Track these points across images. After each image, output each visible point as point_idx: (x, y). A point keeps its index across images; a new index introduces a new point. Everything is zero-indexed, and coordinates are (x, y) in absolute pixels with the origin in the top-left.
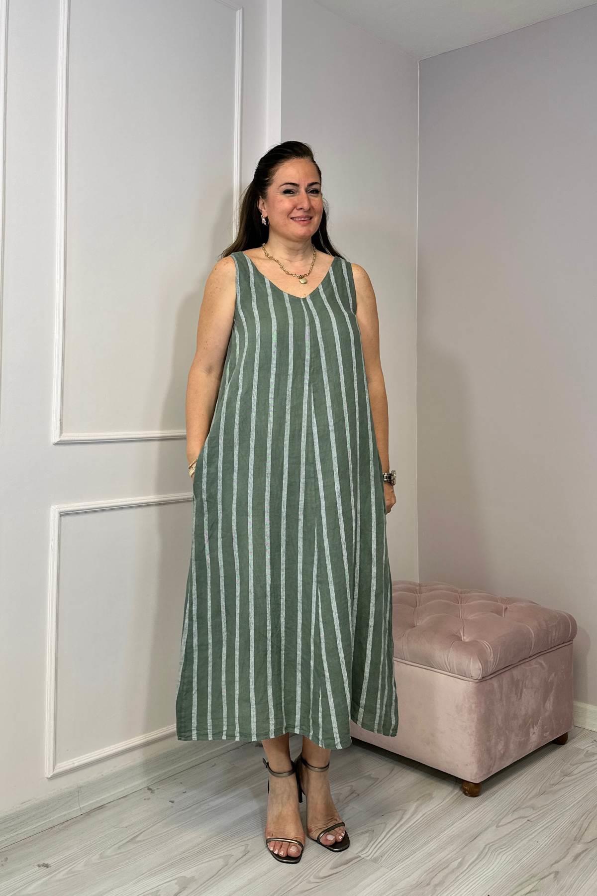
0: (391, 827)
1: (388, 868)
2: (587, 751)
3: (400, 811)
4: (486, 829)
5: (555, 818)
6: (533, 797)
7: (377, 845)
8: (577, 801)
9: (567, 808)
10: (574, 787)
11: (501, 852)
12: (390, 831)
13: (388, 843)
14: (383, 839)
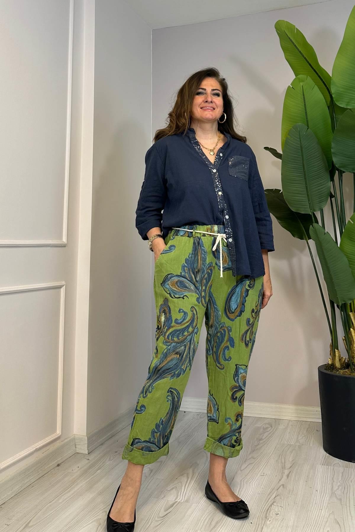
1: (196, 503)
2: (263, 427)
4: (236, 473)
5: (268, 460)
6: (250, 453)
7: (183, 494)
9: (270, 455)
10: (267, 444)
11: (250, 482)
12: (185, 485)
13: (188, 492)
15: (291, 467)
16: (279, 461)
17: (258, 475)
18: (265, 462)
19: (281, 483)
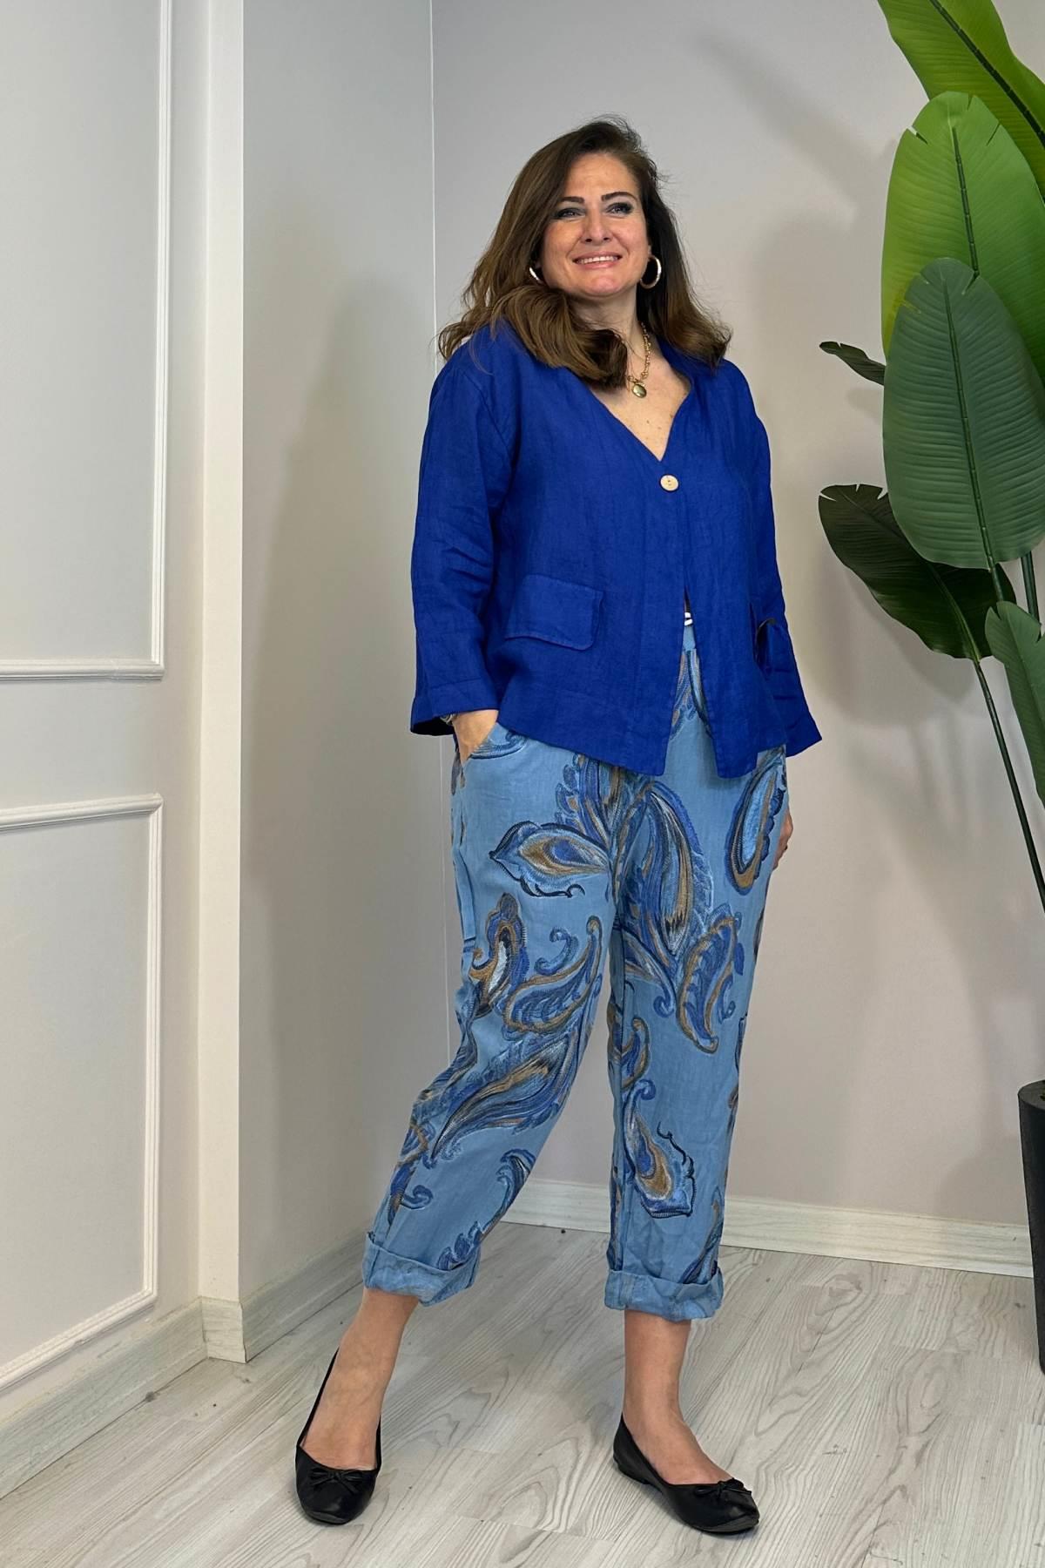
0: (567, 1473)
1: (608, 1539)
2: (831, 1289)
3: (568, 1441)
4: (741, 1442)
5: (844, 1404)
6: (788, 1376)
7: (562, 1507)
8: (864, 1371)
9: (857, 1384)
10: (847, 1348)
11: (789, 1475)
12: (570, 1477)
13: (579, 1500)
14: (566, 1496)
15: (930, 1429)
16: (887, 1406)
17: (818, 1451)
18: (838, 1408)
19: (896, 1480)
